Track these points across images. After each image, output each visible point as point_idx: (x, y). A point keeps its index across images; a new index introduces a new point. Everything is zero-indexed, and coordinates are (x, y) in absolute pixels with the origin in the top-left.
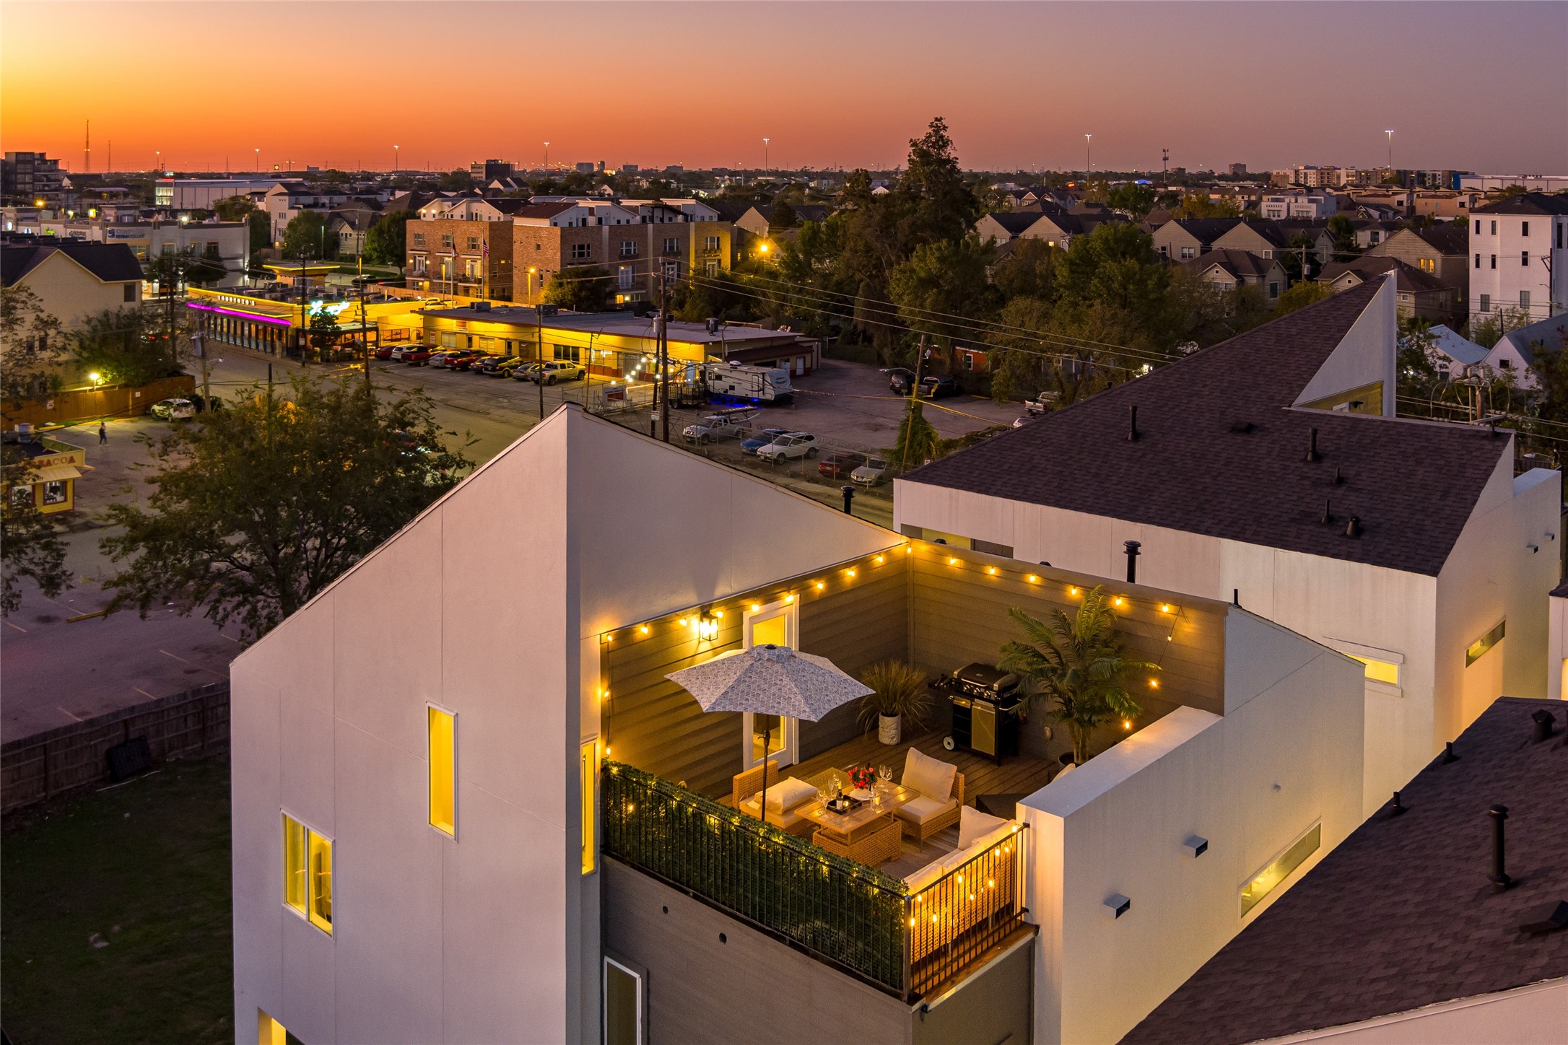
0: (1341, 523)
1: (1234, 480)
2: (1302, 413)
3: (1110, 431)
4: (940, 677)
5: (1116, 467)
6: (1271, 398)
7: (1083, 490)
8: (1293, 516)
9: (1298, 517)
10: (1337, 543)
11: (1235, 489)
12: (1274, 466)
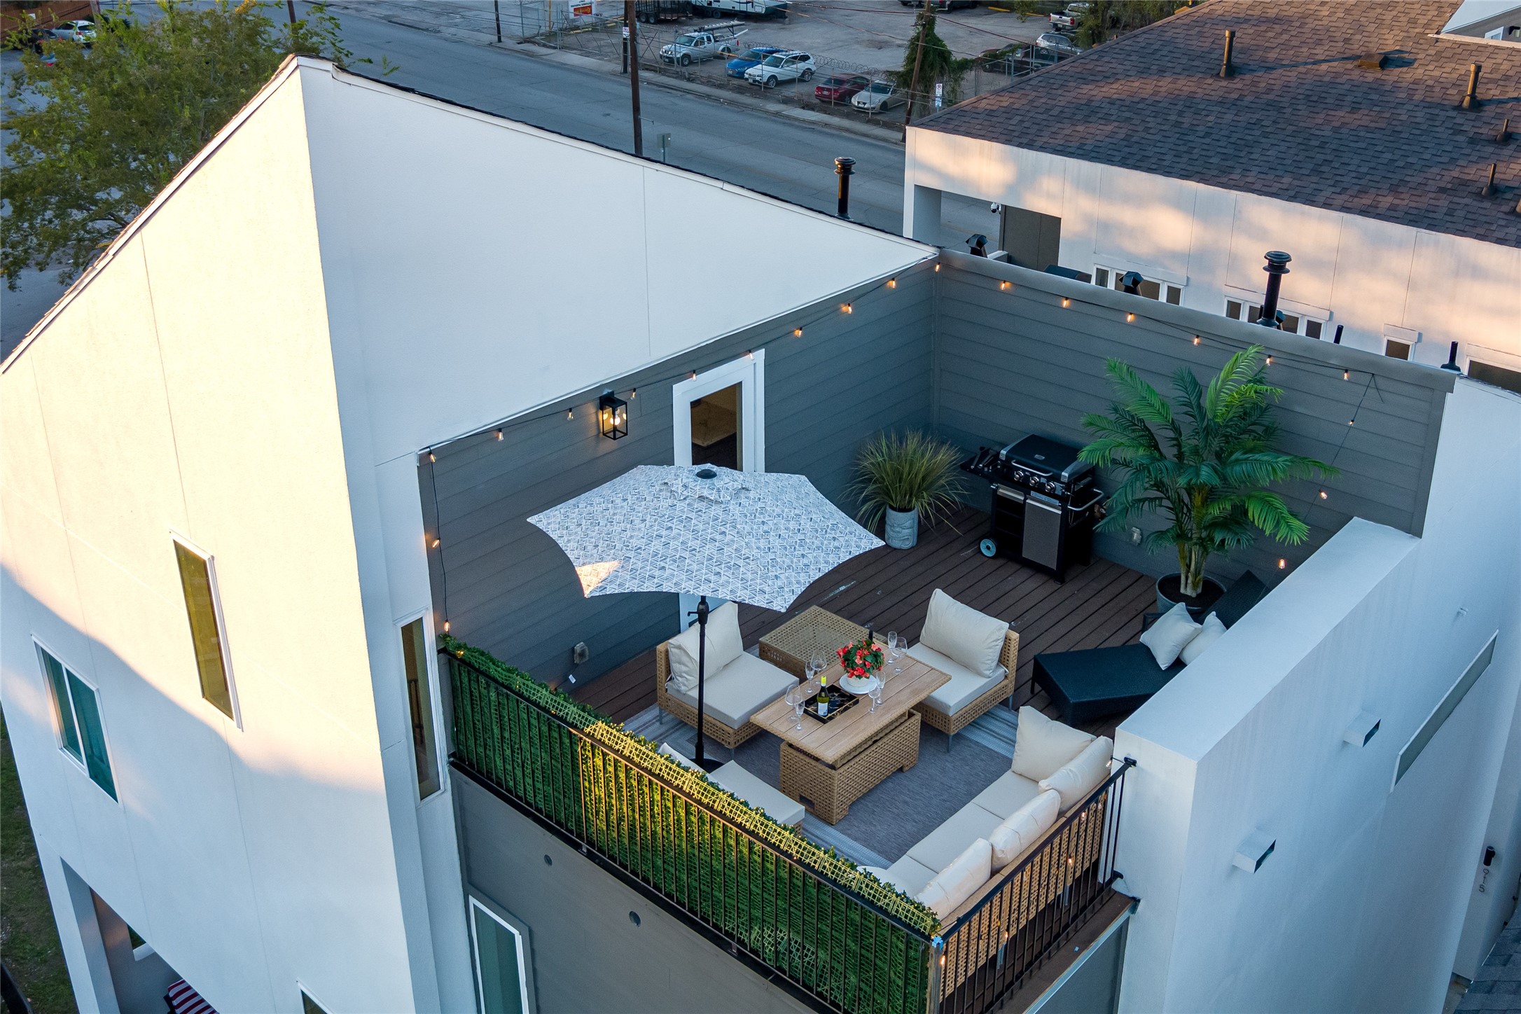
0: (1509, 196)
1: (1362, 134)
2: (1455, 42)
3: (1195, 63)
4: (979, 453)
5: (1204, 113)
6: (1413, 22)
7: (1159, 144)
8: (1443, 185)
9: (1449, 186)
10: (1503, 223)
11: (1364, 145)
12: (1418, 114)
